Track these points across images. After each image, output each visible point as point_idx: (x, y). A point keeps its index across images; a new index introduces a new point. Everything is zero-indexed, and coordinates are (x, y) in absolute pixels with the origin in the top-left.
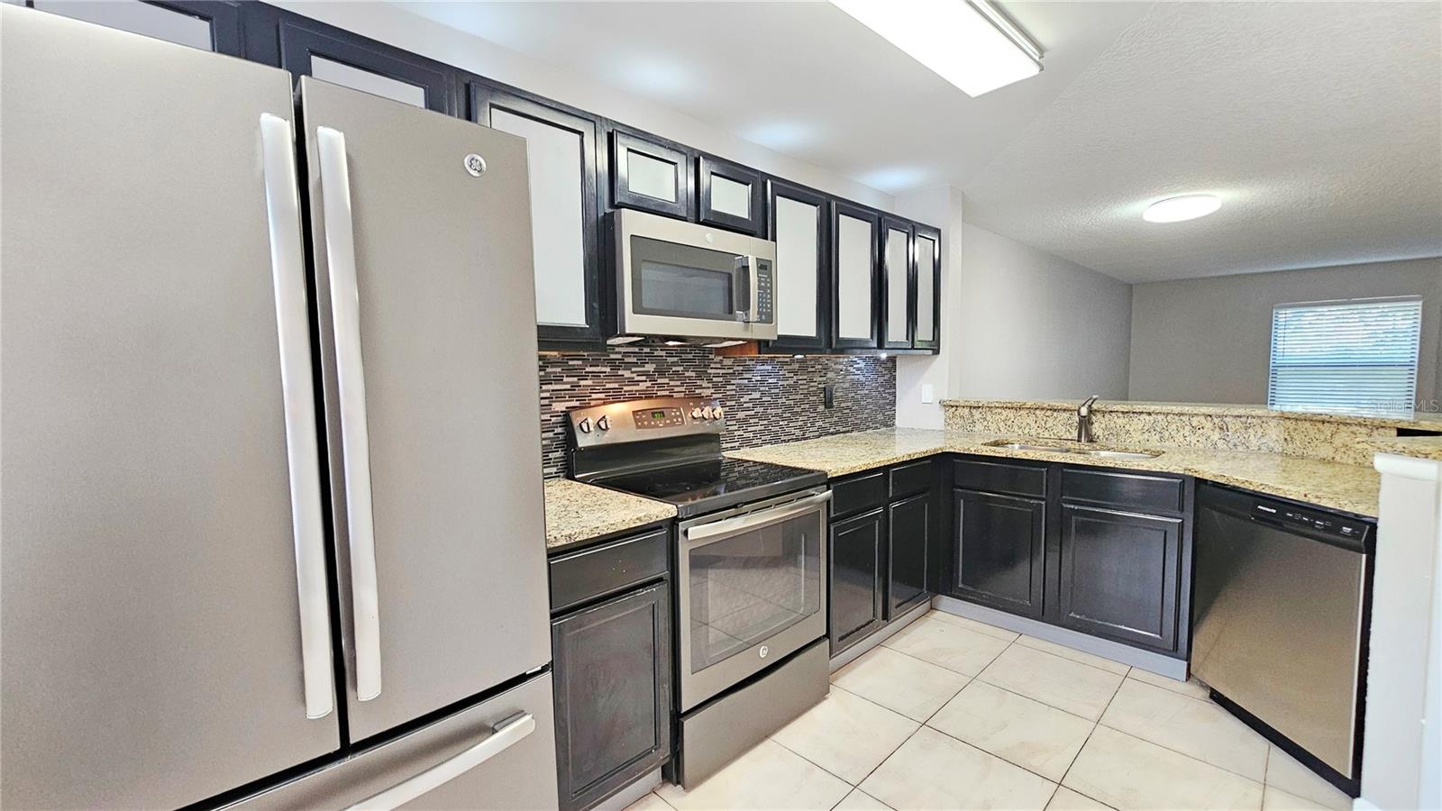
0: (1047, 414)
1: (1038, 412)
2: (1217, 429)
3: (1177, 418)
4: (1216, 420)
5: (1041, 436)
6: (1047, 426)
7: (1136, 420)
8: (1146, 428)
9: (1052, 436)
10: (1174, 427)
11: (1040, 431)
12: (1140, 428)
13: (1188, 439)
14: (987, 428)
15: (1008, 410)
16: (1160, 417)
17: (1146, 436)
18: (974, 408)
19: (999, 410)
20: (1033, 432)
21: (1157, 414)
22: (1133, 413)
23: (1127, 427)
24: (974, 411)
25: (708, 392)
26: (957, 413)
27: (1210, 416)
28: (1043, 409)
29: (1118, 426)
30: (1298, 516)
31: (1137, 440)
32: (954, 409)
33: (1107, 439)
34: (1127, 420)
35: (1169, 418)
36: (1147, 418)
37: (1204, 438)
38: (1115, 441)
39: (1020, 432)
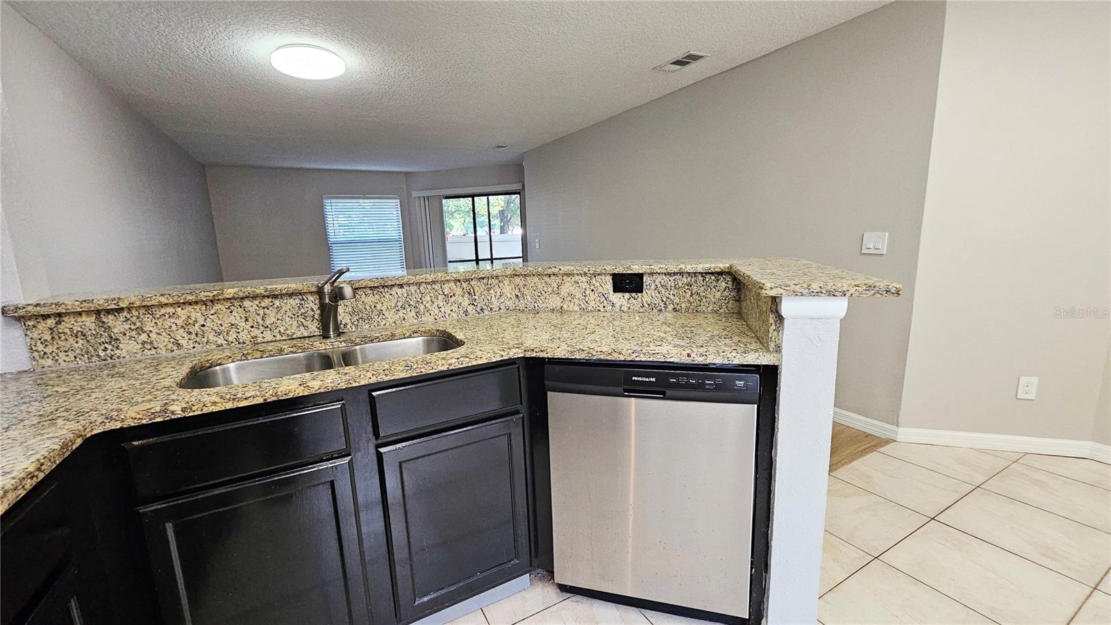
0: (263, 304)
1: (247, 303)
2: (466, 295)
3: (429, 287)
4: (465, 285)
5: (259, 340)
6: (268, 322)
7: (387, 295)
8: (400, 304)
9: (279, 337)
10: (428, 298)
11: (255, 332)
12: (393, 305)
13: (442, 310)
14: (149, 344)
15: (189, 308)
16: (413, 288)
17: (401, 314)
18: (108, 312)
19: (171, 310)
20: (244, 336)
21: (409, 285)
22: (383, 287)
23: (379, 306)
24: (109, 319)
26: (61, 327)
27: (459, 281)
28: (255, 297)
29: (368, 308)
30: (683, 380)
31: (392, 321)
32: (51, 322)
33: (357, 326)
34: (377, 297)
35: (422, 288)
36: (399, 291)
37: (456, 306)
38: (367, 326)
39: (220, 341)
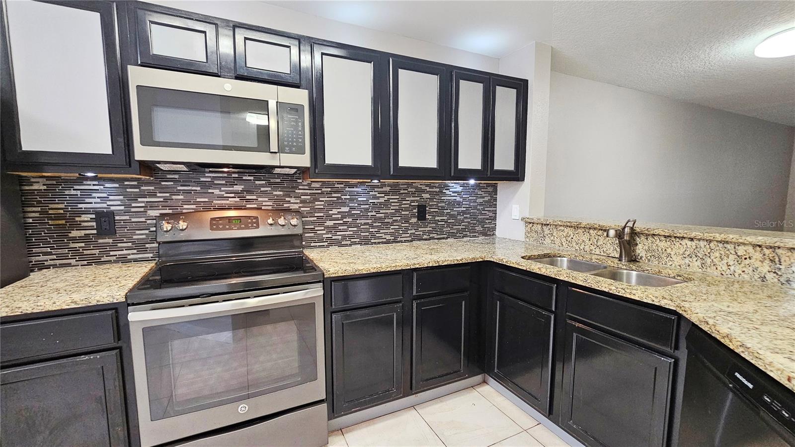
0: (598, 234)
1: (591, 231)
2: (767, 261)
3: (721, 245)
4: (767, 251)
5: (593, 252)
6: (599, 244)
7: (677, 244)
8: (687, 253)
9: (602, 254)
10: (717, 254)
11: (592, 247)
12: (681, 253)
13: (732, 268)
14: (553, 242)
15: (569, 228)
16: (702, 243)
17: (687, 261)
18: (545, 225)
19: (562, 228)
20: (587, 248)
21: (699, 240)
22: (675, 237)
23: (669, 251)
24: (544, 227)
25: (296, 206)
26: (533, 228)
27: (760, 246)
28: (595, 229)
29: (660, 250)
31: (677, 264)
32: (531, 225)
33: (649, 260)
34: (669, 243)
35: (712, 245)
36: (689, 243)
37: (751, 269)
38: (657, 262)
39: (577, 248)
